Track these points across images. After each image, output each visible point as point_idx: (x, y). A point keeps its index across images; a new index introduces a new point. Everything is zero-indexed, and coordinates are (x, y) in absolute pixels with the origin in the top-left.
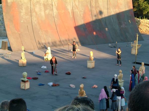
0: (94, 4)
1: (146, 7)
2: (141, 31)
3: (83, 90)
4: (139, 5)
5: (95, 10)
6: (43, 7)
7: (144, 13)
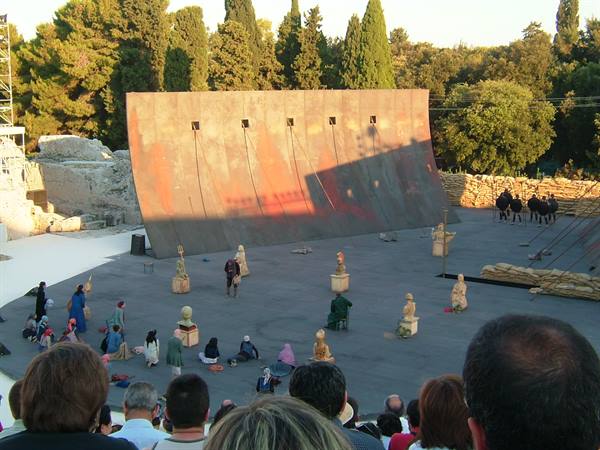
0: (343, 141)
1: (463, 144)
3: (323, 345)
4: (446, 140)
6: (224, 153)
7: (459, 158)
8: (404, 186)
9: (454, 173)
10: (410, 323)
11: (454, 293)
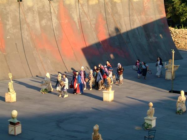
0: (110, 9)
1: (184, 11)
2: (178, 45)
3: (98, 134)
4: (174, 9)
5: (112, 18)
6: (37, 16)
7: (182, 19)
8: (148, 36)
9: (178, 29)
10: (151, 120)
11: (178, 102)
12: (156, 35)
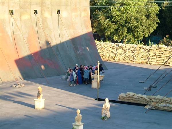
0: (41, 24)
1: (108, 26)
2: (103, 57)
4: (99, 24)
5: (43, 32)
7: (106, 34)
8: (76, 49)
9: (103, 42)
10: (79, 126)
11: (103, 109)
12: (83, 48)
